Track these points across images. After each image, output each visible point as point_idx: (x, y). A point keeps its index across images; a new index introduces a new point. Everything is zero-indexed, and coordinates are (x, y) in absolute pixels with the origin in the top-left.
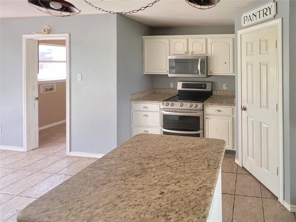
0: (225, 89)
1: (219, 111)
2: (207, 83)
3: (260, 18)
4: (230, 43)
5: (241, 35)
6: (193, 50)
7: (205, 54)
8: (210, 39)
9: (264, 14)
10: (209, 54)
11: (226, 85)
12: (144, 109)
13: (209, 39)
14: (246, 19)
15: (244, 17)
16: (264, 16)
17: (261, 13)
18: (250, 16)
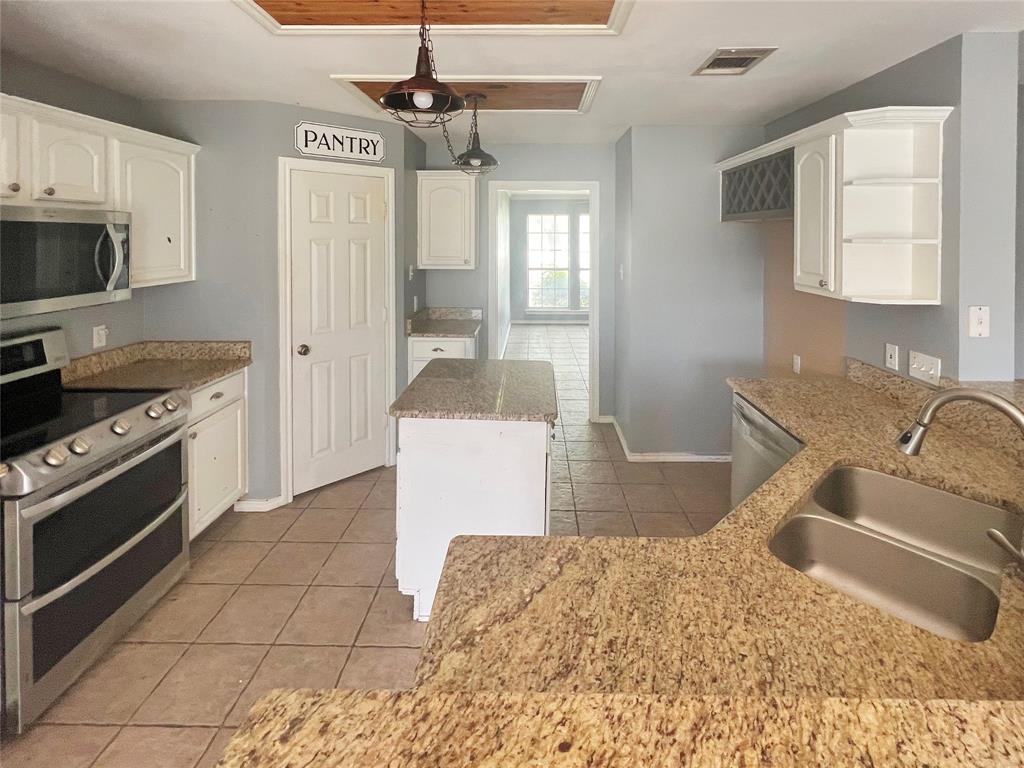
0: (100, 345)
1: (218, 396)
3: (351, 151)
4: (182, 172)
5: (290, 170)
6: (52, 182)
7: (100, 203)
8: (121, 141)
9: (362, 149)
10: (116, 203)
11: (103, 327)
13: (116, 143)
14: (311, 137)
15: (306, 132)
16: (361, 152)
17: (356, 143)
18: (324, 136)
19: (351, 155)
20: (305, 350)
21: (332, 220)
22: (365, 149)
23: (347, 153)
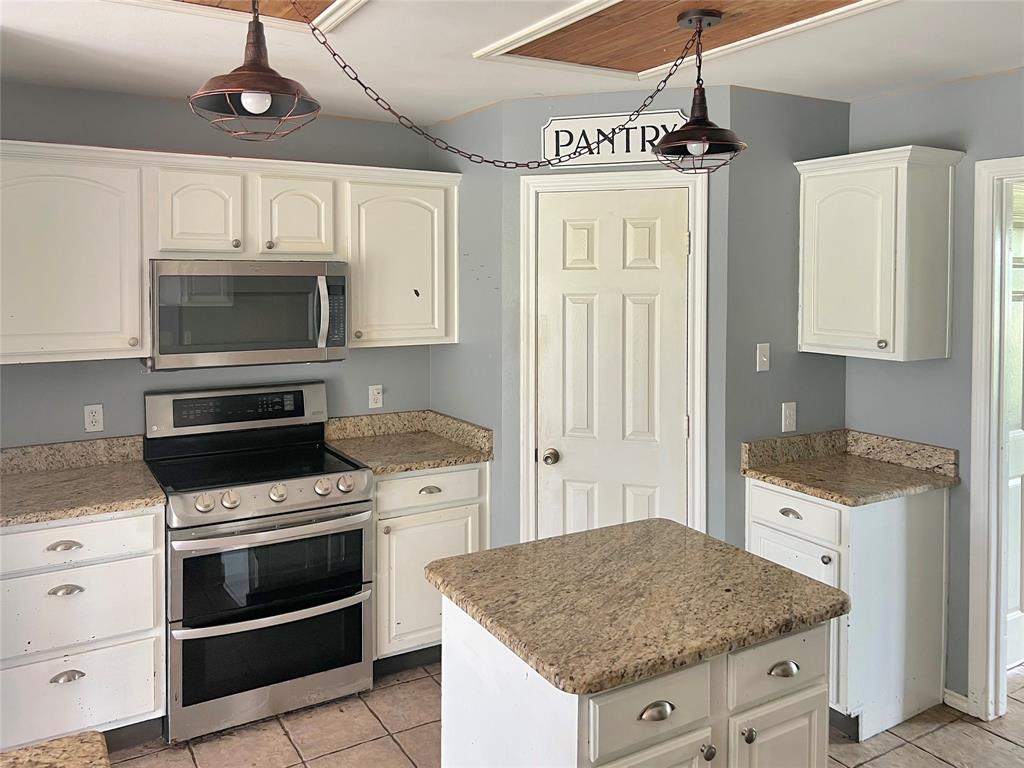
0: (376, 406)
1: (431, 490)
2: (304, 389)
3: (628, 151)
4: (436, 210)
5: (537, 194)
6: (275, 235)
7: (329, 254)
8: (350, 182)
9: (647, 144)
10: (347, 253)
11: (380, 387)
12: (60, 557)
13: (348, 186)
14: (564, 138)
15: (557, 132)
16: (643, 150)
17: (636, 136)
18: (584, 133)
19: (628, 157)
20: (555, 457)
21: (596, 265)
22: (651, 142)
23: (621, 155)
